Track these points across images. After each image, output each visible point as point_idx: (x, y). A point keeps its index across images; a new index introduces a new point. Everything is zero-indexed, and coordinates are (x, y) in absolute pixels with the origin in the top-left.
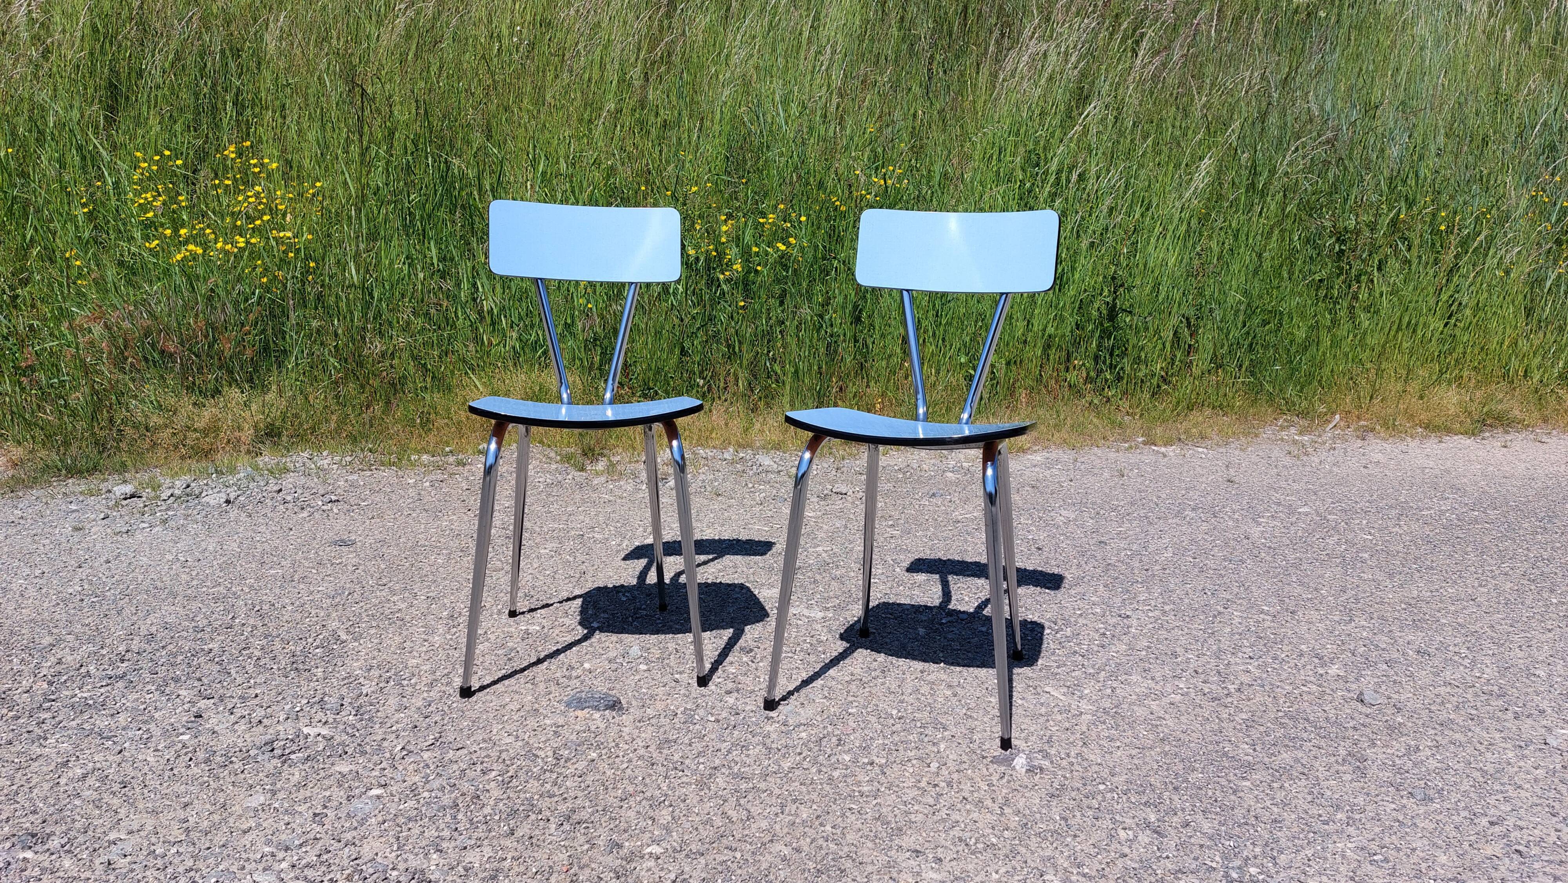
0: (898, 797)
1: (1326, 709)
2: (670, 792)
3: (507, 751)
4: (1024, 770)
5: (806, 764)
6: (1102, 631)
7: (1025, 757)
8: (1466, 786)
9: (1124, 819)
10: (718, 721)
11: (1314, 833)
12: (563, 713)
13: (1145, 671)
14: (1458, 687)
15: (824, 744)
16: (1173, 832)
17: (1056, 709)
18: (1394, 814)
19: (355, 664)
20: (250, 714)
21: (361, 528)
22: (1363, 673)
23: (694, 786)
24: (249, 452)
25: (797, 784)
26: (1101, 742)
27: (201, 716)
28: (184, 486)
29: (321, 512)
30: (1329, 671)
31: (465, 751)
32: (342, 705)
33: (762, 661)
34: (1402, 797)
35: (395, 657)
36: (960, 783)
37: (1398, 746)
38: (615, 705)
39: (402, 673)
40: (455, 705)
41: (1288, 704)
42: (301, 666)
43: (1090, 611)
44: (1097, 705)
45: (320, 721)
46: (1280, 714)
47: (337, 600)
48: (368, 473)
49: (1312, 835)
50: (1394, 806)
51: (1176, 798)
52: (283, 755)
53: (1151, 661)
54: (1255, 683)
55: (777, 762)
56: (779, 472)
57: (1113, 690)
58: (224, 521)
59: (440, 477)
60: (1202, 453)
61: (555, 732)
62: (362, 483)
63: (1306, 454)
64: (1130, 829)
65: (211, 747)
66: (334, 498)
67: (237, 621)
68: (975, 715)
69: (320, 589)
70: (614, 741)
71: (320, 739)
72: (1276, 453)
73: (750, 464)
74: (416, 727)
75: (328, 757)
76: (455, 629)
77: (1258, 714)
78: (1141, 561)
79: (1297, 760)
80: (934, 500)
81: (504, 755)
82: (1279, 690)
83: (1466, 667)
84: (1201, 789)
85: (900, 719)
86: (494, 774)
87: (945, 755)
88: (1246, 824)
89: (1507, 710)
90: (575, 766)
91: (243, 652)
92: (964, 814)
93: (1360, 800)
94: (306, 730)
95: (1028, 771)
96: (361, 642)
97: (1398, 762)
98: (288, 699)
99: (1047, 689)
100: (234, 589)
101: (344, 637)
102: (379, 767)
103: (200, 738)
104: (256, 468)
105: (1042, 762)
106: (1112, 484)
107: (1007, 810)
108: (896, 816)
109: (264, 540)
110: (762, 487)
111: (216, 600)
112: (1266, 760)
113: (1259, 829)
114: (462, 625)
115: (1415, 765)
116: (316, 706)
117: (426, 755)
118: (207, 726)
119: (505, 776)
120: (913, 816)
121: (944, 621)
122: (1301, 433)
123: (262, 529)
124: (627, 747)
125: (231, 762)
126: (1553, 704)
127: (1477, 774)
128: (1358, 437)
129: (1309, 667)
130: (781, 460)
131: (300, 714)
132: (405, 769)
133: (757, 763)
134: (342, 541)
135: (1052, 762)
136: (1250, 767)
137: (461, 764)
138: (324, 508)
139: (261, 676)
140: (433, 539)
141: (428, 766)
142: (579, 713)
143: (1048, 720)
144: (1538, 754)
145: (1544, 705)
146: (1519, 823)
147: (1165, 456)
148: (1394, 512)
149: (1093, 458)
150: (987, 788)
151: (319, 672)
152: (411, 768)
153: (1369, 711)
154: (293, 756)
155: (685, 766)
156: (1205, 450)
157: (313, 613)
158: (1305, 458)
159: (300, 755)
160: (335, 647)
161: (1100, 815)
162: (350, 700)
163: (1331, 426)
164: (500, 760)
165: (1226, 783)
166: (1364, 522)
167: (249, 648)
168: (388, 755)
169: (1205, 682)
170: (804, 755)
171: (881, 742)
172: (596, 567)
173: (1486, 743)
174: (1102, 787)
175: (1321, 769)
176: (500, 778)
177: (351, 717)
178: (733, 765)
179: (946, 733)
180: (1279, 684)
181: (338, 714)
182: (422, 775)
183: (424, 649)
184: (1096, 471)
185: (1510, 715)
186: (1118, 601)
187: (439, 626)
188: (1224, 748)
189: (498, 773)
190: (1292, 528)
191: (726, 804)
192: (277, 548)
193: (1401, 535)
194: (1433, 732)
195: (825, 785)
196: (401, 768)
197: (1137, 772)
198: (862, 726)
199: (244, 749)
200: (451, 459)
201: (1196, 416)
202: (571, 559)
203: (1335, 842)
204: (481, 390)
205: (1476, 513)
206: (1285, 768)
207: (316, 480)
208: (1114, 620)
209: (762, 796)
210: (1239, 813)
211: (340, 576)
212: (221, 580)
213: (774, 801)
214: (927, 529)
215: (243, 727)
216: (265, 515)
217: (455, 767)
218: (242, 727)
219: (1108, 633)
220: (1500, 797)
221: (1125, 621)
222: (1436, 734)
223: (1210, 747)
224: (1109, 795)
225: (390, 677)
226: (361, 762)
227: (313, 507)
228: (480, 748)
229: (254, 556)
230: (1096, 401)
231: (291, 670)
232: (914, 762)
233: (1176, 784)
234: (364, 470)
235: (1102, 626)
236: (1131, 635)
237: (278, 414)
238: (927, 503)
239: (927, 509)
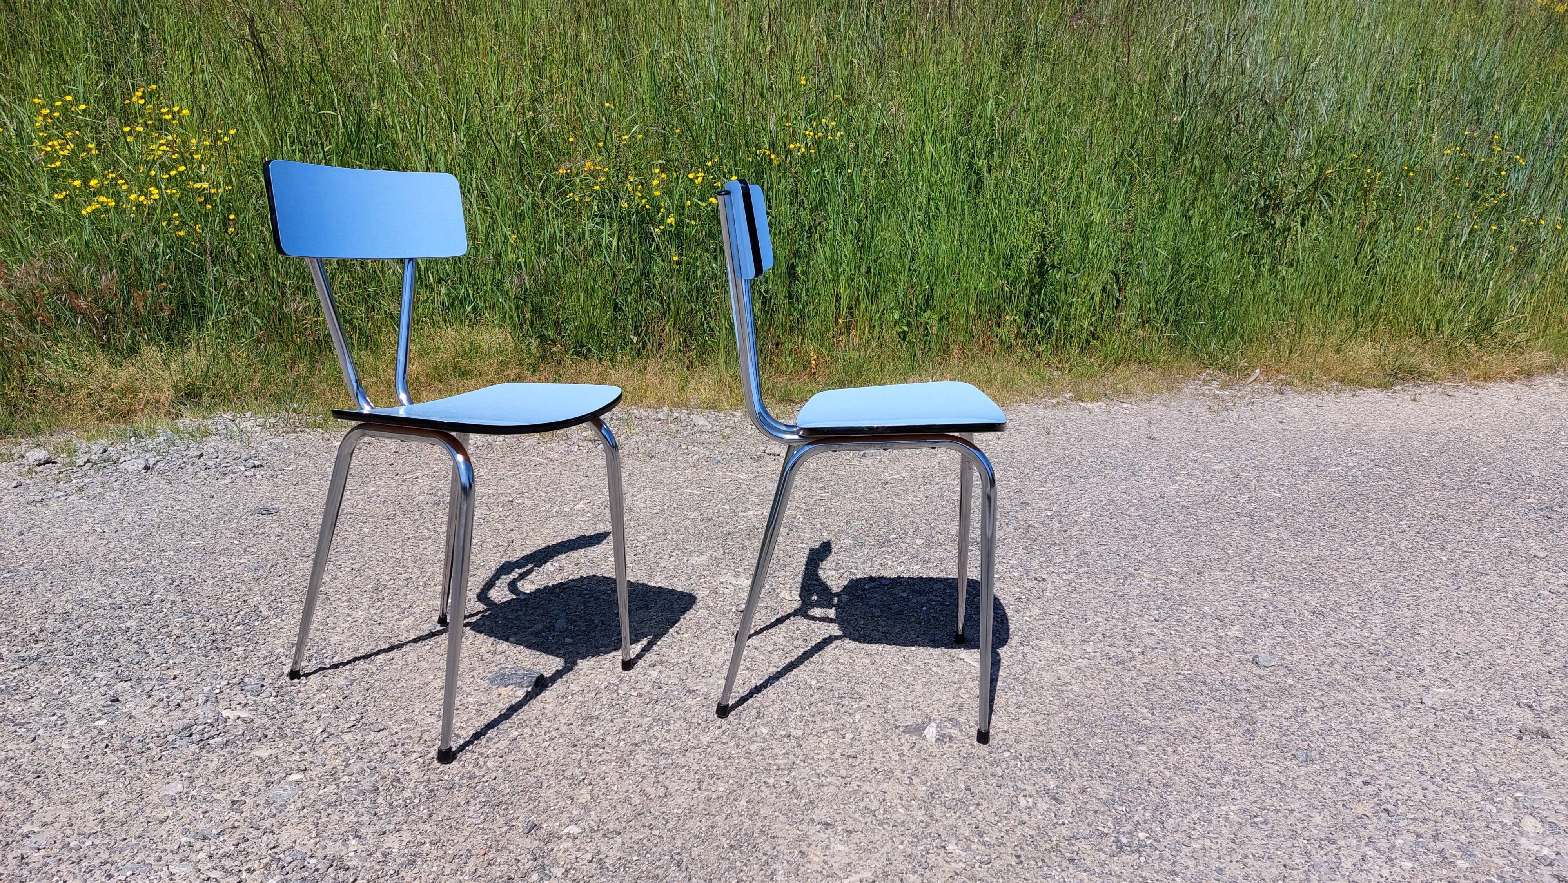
0: (812, 769)
1: (1223, 671)
2: (590, 771)
3: (429, 731)
4: (934, 739)
5: (724, 739)
6: (1017, 595)
7: (935, 726)
8: (1345, 747)
9: (1026, 786)
10: (640, 695)
11: (1201, 796)
12: (486, 691)
13: (1056, 635)
14: (1347, 647)
15: (743, 717)
16: (1070, 798)
17: (969, 676)
18: (1277, 775)
19: (276, 642)
20: (168, 697)
21: (285, 495)
22: (1261, 634)
23: (614, 764)
24: (168, 413)
25: (715, 758)
26: (1010, 709)
27: (118, 700)
28: (101, 451)
29: (243, 478)
30: (1229, 633)
31: (386, 733)
32: (263, 686)
33: (687, 632)
34: (1286, 759)
35: (318, 633)
36: (872, 753)
37: (1287, 708)
38: (538, 681)
39: (324, 651)
40: (377, 684)
41: (1187, 667)
42: (221, 645)
43: (1008, 575)
44: (1008, 671)
45: (240, 703)
46: (1180, 677)
47: (260, 573)
48: (293, 436)
49: (1199, 798)
50: (1277, 768)
51: (1075, 763)
52: (202, 740)
53: (1062, 625)
54: (1158, 646)
55: (696, 737)
56: (713, 432)
57: (1024, 655)
58: (143, 488)
60: (1127, 408)
61: (478, 711)
62: (286, 446)
63: (1226, 409)
64: (1030, 796)
65: (128, 732)
66: (257, 463)
67: (156, 596)
68: (890, 684)
69: (242, 561)
70: (536, 719)
71: (239, 722)
72: (1197, 408)
73: (684, 424)
74: (338, 708)
75: (248, 741)
76: (380, 603)
77: (1159, 677)
78: (1060, 522)
79: (1191, 724)
80: (864, 461)
81: (426, 736)
82: (1181, 652)
83: (1357, 627)
84: (1100, 754)
85: (818, 689)
86: (415, 755)
87: (859, 726)
88: (1139, 788)
89: (1390, 669)
90: (497, 746)
91: (162, 630)
92: (875, 785)
93: (1247, 763)
94: (225, 714)
95: (938, 740)
96: (284, 618)
97: (1285, 723)
98: (208, 680)
99: (962, 656)
100: (153, 562)
101: (265, 613)
102: (299, 751)
103: (117, 723)
104: (176, 431)
105: (952, 731)
106: (1040, 441)
107: (916, 780)
108: (809, 789)
109: (184, 508)
110: (695, 448)
111: (134, 574)
112: (1163, 723)
113: (1151, 794)
114: (386, 599)
115: (1301, 726)
116: (236, 688)
117: (347, 737)
118: (124, 711)
119: (426, 758)
120: (826, 788)
121: (866, 587)
122: (1222, 387)
123: (183, 497)
124: (549, 724)
125: (148, 749)
126: (1433, 663)
127: (1355, 735)
128: (1276, 390)
129: (1210, 629)
130: (716, 420)
131: (219, 696)
132: (325, 752)
133: (677, 738)
134: (265, 509)
135: (961, 731)
136: (1147, 731)
137: (382, 746)
138: (247, 473)
139: (180, 655)
140: (359, 506)
141: (348, 749)
142: (502, 690)
143: (960, 688)
144: (1414, 713)
145: (1425, 664)
146: (1390, 782)
147: (1091, 412)
148: (1304, 469)
149: (1021, 415)
150: (898, 758)
151: (240, 651)
152: (331, 751)
153: (1262, 672)
154: (211, 741)
155: (606, 743)
156: (1129, 406)
157: (235, 587)
158: (1224, 413)
159: (219, 740)
160: (256, 624)
161: (1003, 782)
162: (270, 681)
163: (1251, 380)
164: (421, 741)
165: (1122, 748)
166: (1275, 479)
167: (168, 626)
168: (308, 738)
169: (1111, 646)
170: (723, 728)
171: (798, 713)
172: (525, 535)
173: (1368, 703)
174: (1006, 754)
175: (1213, 732)
176: (421, 760)
177: (271, 699)
178: (653, 740)
179: (862, 703)
180: (1181, 646)
181: (258, 695)
182: (342, 759)
183: (348, 625)
184: (1023, 428)
185: (1392, 675)
186: (1035, 564)
187: (364, 600)
188: (1124, 712)
189: (419, 755)
190: (1206, 486)
191: (645, 781)
192: (197, 517)
193: (1308, 492)
194: (1320, 693)
195: (742, 759)
196: (321, 751)
197: (1040, 739)
198: (782, 697)
199: (162, 735)
201: (1123, 371)
202: (500, 527)
203: (1220, 805)
206: (1180, 732)
207: (238, 444)
208: (1030, 584)
209: (680, 771)
210: (1133, 777)
211: (263, 546)
212: (139, 553)
213: (692, 776)
214: (857, 491)
215: (161, 711)
216: (186, 482)
217: (376, 749)
218: (160, 710)
219: (1023, 597)
220: (1375, 756)
221: (1040, 584)
222: (1322, 695)
223: (1111, 712)
224: (1013, 763)
225: (312, 656)
226: (280, 746)
227: (235, 473)
228: (402, 729)
229: (174, 526)
230: (1027, 357)
231: (211, 649)
232: (830, 733)
233: (1077, 749)
234: (288, 433)
235: (1018, 590)
236: (1045, 599)
237: (199, 373)
238: (858, 464)
239: (857, 469)
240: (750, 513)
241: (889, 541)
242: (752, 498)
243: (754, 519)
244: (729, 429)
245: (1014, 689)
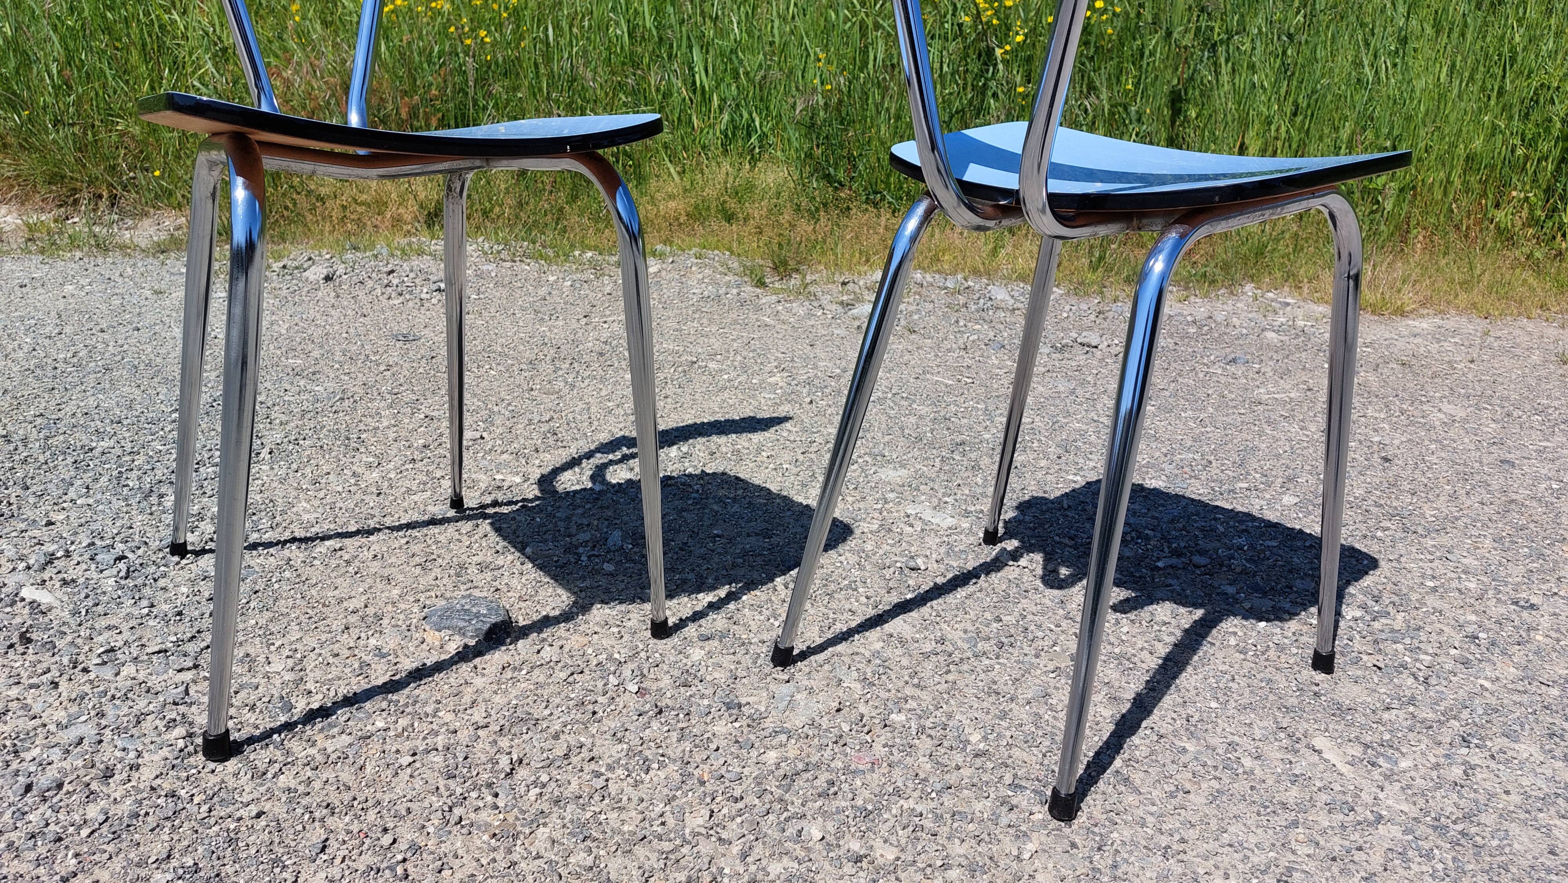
6: (1470, 629)
13: (1552, 735)
17: (1324, 797)
43: (1455, 584)
44: (1421, 802)
57: (1469, 769)
80: (1232, 369)
99: (1319, 742)
106: (1544, 373)
110: (978, 327)
121: (1160, 564)
143: (1295, 824)
149: (1517, 332)
184: (1518, 351)
186: (1517, 573)
208: (1502, 610)
214: (1204, 409)
219: (1481, 635)
221: (1525, 614)
235: (1473, 618)
236: (1534, 647)
245: (1429, 856)
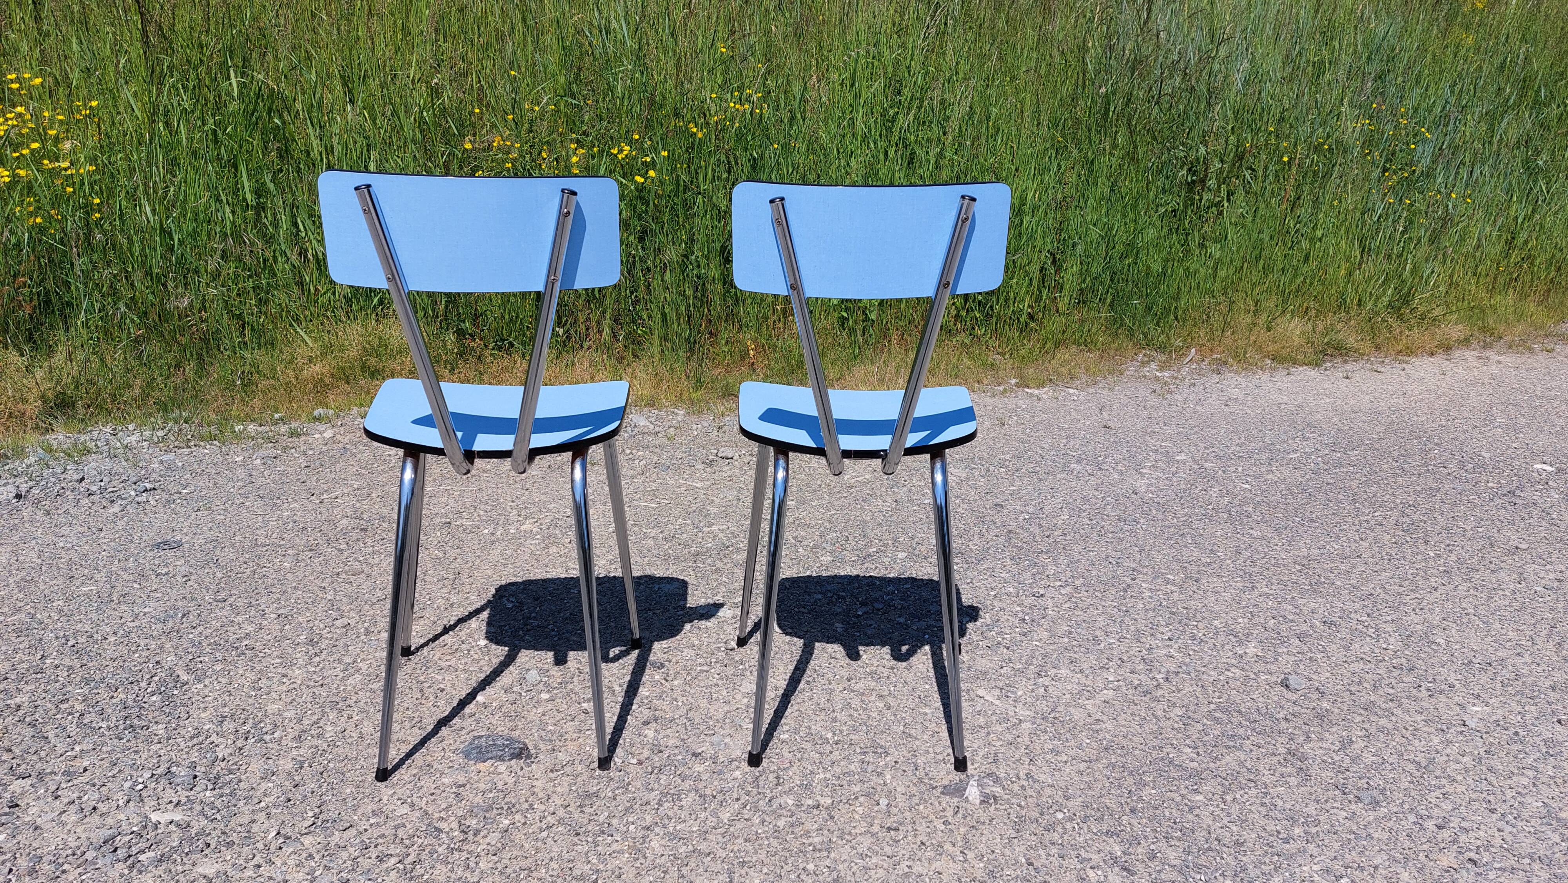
0: (853, 848)
1: (1254, 697)
2: (601, 867)
3: (404, 825)
4: (978, 802)
5: (746, 814)
6: (1020, 615)
7: (975, 784)
8: (1405, 784)
9: (1090, 856)
10: (640, 763)
12: (463, 768)
13: (1072, 662)
14: (1370, 662)
15: (761, 783)
16: (1140, 867)
18: (1347, 823)
19: (203, 715)
20: (80, 798)
21: (186, 524)
22: (1280, 650)
23: (627, 855)
24: (37, 427)
25: (741, 840)
26: (1048, 757)
27: (17, 805)
29: (134, 505)
30: (1247, 651)
31: (353, 832)
32: (195, 777)
33: (675, 678)
34: (1350, 802)
35: (251, 701)
36: (914, 823)
37: (1332, 740)
38: (521, 753)
39: (262, 725)
40: (331, 765)
41: (1217, 694)
42: (136, 722)
44: (1033, 709)
45: (171, 802)
46: (1213, 707)
47: (170, 624)
48: (186, 451)
49: (1276, 857)
50: (1344, 814)
51: (1134, 822)
52: (130, 856)
53: (1076, 649)
54: (1180, 670)
55: (714, 813)
56: (657, 433)
58: (16, 521)
59: (273, 452)
60: (1074, 394)
61: (457, 795)
62: (180, 464)
63: (1170, 392)
64: (1099, 867)
65: (35, 850)
66: (149, 486)
67: (48, 661)
68: (913, 732)
69: (146, 610)
70: (527, 801)
71: (173, 827)
72: (1143, 392)
74: (290, 800)
75: (187, 854)
76: (318, 658)
77: (1192, 708)
78: (1040, 526)
79: (1241, 764)
81: (401, 833)
82: (1205, 677)
83: (1372, 638)
84: (1157, 809)
85: (836, 744)
86: (393, 860)
87: (892, 787)
88: (1210, 849)
89: (1420, 686)
90: (488, 840)
91: (60, 706)
92: (926, 865)
93: (1311, 809)
94: (155, 817)
95: (982, 802)
96: (207, 683)
97: (1337, 758)
98: (127, 771)
99: (981, 692)
100: (39, 616)
101: (184, 677)
102: (252, 864)
103: (19, 837)
104: (49, 450)
105: (994, 789)
106: (995, 434)
107: (970, 855)
108: (854, 874)
109: (69, 545)
110: (641, 453)
111: (18, 632)
112: (1212, 765)
114: (325, 652)
115: (1353, 760)
116: (163, 781)
117: (307, 841)
118: (26, 820)
119: (406, 862)
120: (873, 872)
122: (1161, 369)
123: (65, 530)
124: (542, 807)
125: (64, 872)
126: (1459, 676)
127: (1411, 767)
128: (1213, 371)
129: (1227, 647)
130: (657, 419)
131: (144, 793)
132: (284, 863)
133: (693, 817)
134: (166, 543)
135: (1004, 788)
136: (1197, 776)
137: (352, 850)
138: (139, 499)
139: (87, 739)
140: (275, 536)
141: (311, 856)
142: (481, 766)
144: (1460, 738)
145: (1452, 678)
146: (1463, 824)
148: (1264, 457)
150: (943, 827)
151: (160, 730)
152: (291, 862)
153: (1294, 697)
154: (142, 857)
155: (613, 828)
156: (1076, 391)
157: (142, 644)
158: (1168, 396)
159: (151, 854)
160: (175, 692)
161: (1064, 852)
162: (203, 769)
163: (1187, 360)
164: (397, 841)
165: (1178, 799)
166: (1240, 469)
167: (68, 700)
168: (260, 846)
169: (1132, 672)
170: (742, 801)
171: (822, 776)
172: (470, 564)
173: (1411, 728)
174: (1060, 816)
175: (1267, 773)
176: (401, 866)
177: (208, 793)
178: (666, 821)
179: (888, 759)
180: (1203, 669)
181: (191, 789)
182: (306, 870)
183: (284, 688)
185: (1424, 693)
186: (1028, 576)
187: (298, 655)
188: (1168, 754)
189: (398, 859)
190: (1175, 479)
191: (667, 876)
192: (86, 555)
193: (1276, 482)
194: (1359, 718)
195: (771, 839)
196: (278, 862)
197: (1090, 793)
198: (799, 756)
199: (78, 852)
200: (283, 429)
202: (441, 555)
204: (311, 345)
205: (1339, 455)
206: (1232, 774)
207: (124, 463)
208: (1029, 601)
209: (705, 860)
210: (1200, 834)
211: (169, 590)
212: (21, 604)
213: (719, 866)
215: (74, 818)
216: (67, 512)
217: (344, 855)
218: (71, 817)
219: (1026, 617)
220: (1438, 793)
221: (1040, 601)
222: (1363, 722)
223: (1154, 753)
224: (1069, 825)
225: (249, 732)
226: (229, 858)
227: (125, 499)
228: (371, 825)
229: (59, 568)
230: (967, 341)
231: (125, 729)
232: (862, 799)
233: (1132, 804)
234: (180, 448)
237: (70, 380)
238: (816, 465)
239: (817, 472)
240: (715, 528)
241: (869, 555)
242: (713, 510)
243: (721, 535)
244: (672, 429)
